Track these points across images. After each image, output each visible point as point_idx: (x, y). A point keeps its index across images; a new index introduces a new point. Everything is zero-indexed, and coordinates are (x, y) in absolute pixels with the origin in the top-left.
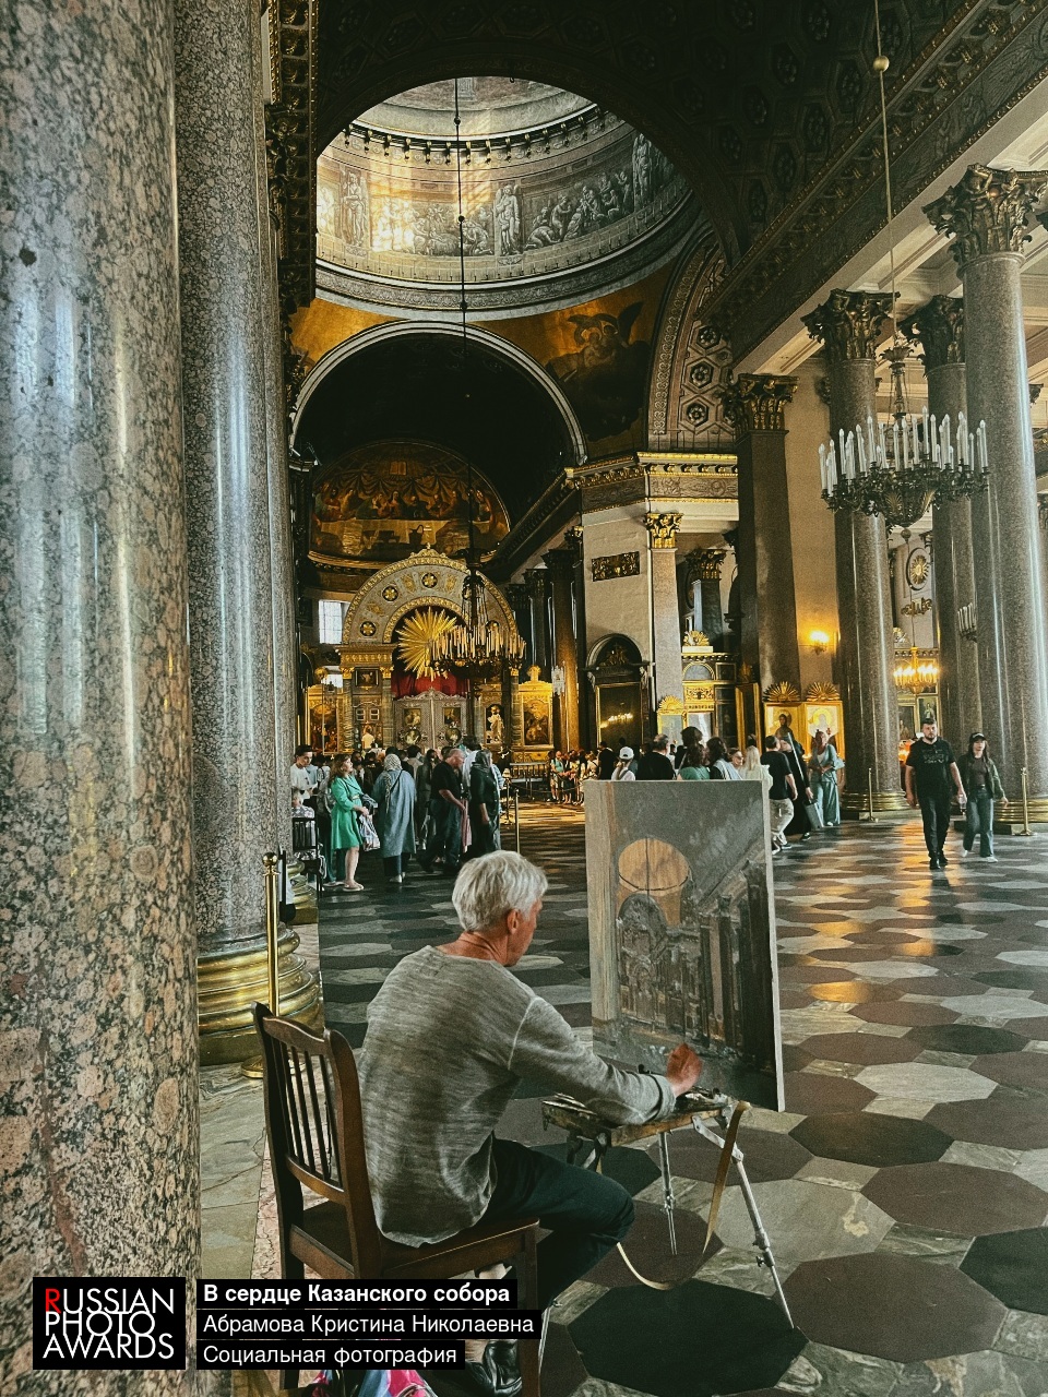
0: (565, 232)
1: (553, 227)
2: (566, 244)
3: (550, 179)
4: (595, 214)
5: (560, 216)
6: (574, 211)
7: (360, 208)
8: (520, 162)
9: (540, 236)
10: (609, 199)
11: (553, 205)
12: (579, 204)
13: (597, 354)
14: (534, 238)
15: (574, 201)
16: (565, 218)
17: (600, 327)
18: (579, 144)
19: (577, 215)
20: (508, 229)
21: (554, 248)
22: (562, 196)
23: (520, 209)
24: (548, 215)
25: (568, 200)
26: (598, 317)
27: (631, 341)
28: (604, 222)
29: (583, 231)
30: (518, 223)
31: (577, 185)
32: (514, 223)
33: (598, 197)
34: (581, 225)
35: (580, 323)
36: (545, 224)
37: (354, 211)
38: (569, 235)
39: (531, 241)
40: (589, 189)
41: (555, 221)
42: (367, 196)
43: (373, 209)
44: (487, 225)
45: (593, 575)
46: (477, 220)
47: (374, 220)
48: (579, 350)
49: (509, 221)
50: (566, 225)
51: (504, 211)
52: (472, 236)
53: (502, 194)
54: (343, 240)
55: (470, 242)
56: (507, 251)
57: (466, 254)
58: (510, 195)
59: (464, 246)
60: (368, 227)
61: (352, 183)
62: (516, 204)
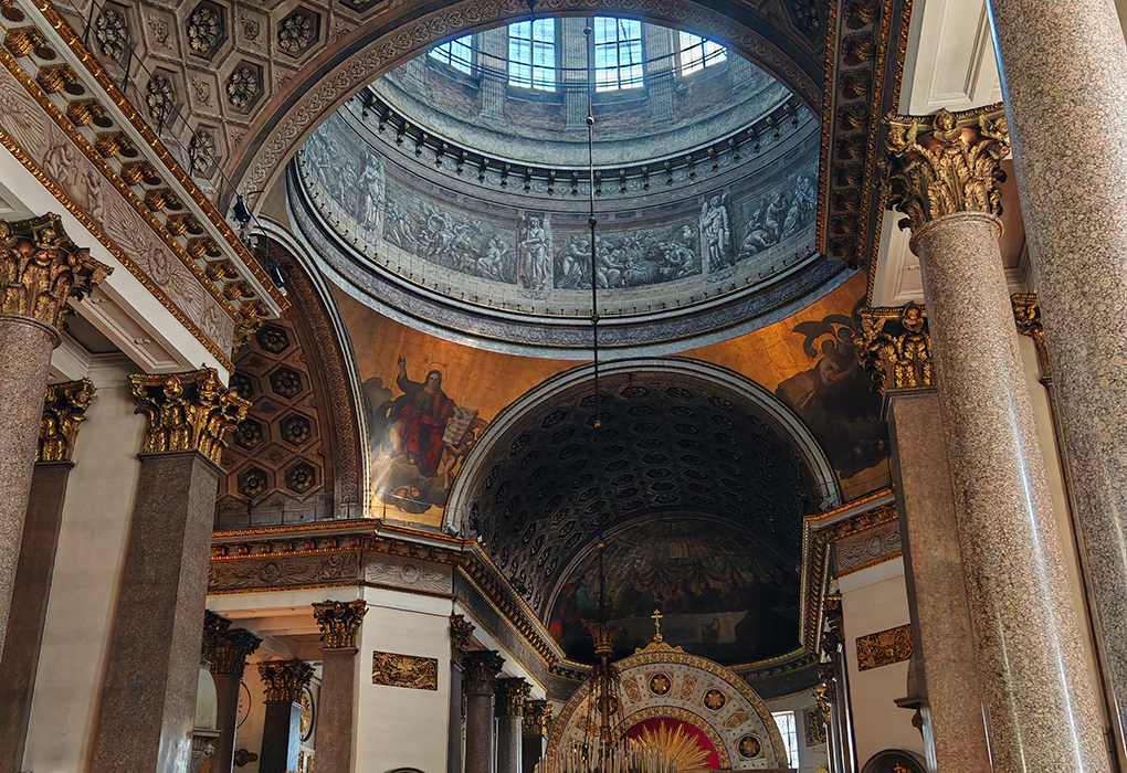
1: (768, 229)
3: (762, 179)
7: (541, 250)
8: (727, 169)
9: (754, 242)
14: (747, 246)
16: (780, 216)
18: (790, 134)
20: (716, 242)
22: (775, 194)
23: (729, 218)
24: (762, 218)
26: (828, 320)
30: (727, 233)
32: (723, 236)
35: (807, 333)
36: (759, 228)
37: (535, 255)
39: (744, 250)
41: (769, 222)
42: (551, 238)
43: (558, 249)
44: (692, 244)
45: (860, 662)
46: (681, 240)
47: (558, 261)
49: (717, 234)
50: (781, 223)
51: (711, 224)
52: (675, 258)
53: (709, 207)
54: (520, 285)
55: (673, 265)
56: (717, 266)
57: (669, 279)
58: (717, 207)
59: (666, 271)
60: (552, 270)
61: (533, 227)
62: (725, 215)
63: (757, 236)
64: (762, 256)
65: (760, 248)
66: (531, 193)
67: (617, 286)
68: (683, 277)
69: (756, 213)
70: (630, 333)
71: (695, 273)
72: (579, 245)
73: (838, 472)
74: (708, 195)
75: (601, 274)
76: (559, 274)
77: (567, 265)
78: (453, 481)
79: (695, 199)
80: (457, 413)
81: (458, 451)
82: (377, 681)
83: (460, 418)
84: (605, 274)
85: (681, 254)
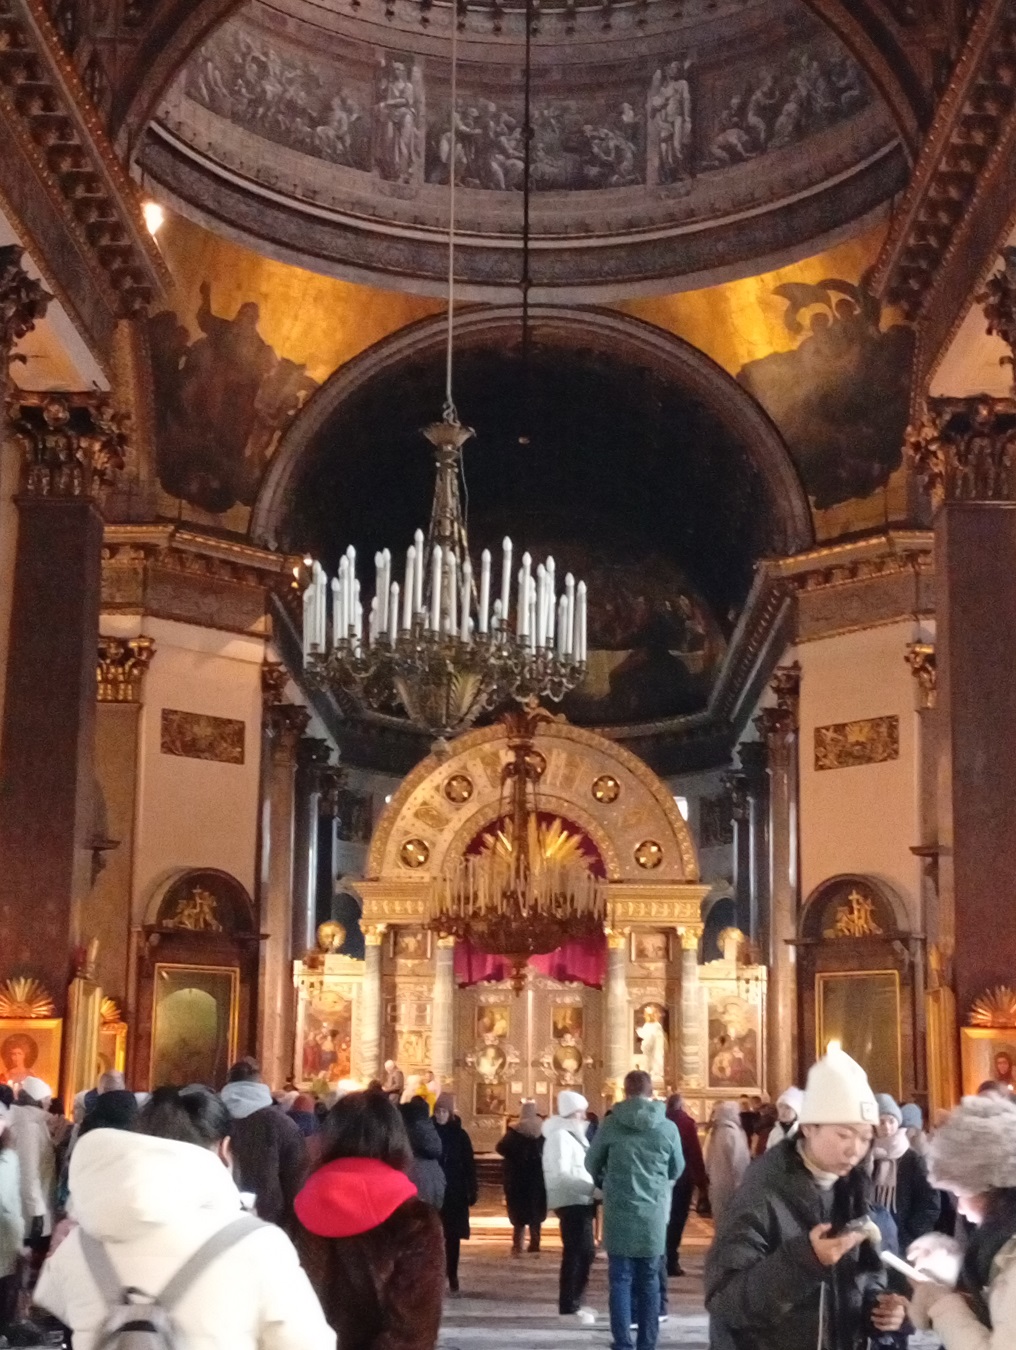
1: (750, 130)
2: (772, 156)
3: (748, 47)
4: (822, 102)
5: (762, 111)
6: (785, 99)
7: (408, 119)
10: (843, 74)
11: (750, 91)
12: (795, 86)
13: (826, 352)
14: (716, 151)
15: (786, 83)
17: (827, 301)
19: (791, 107)
20: (671, 136)
21: (750, 166)
22: (767, 77)
23: (694, 102)
24: (742, 110)
25: (776, 80)
26: (826, 285)
27: (883, 329)
28: (834, 115)
29: (800, 131)
30: (689, 126)
31: (792, 53)
32: (681, 127)
33: (826, 73)
34: (798, 124)
35: (791, 297)
36: (736, 125)
37: (399, 126)
38: (776, 142)
39: (712, 157)
40: (811, 59)
41: (753, 119)
42: (423, 99)
43: (432, 119)
44: (635, 133)
45: (817, 759)
46: (618, 125)
47: (433, 137)
48: (795, 346)
49: (673, 124)
50: (770, 124)
51: (664, 106)
52: (607, 153)
53: (664, 78)
54: (374, 175)
55: (603, 164)
56: (669, 174)
57: (596, 184)
58: (676, 79)
59: (594, 171)
60: (423, 154)
61: (396, 78)
62: (686, 95)
63: (733, 137)
64: (736, 172)
65: (735, 158)
66: (396, 23)
67: (518, 187)
68: (617, 185)
69: (735, 101)
71: (633, 182)
72: (464, 116)
73: (812, 499)
74: (664, 60)
75: (495, 166)
76: (433, 161)
77: (445, 146)
78: (267, 466)
79: (642, 61)
81: (275, 423)
82: (168, 748)
84: (502, 165)
85: (617, 147)
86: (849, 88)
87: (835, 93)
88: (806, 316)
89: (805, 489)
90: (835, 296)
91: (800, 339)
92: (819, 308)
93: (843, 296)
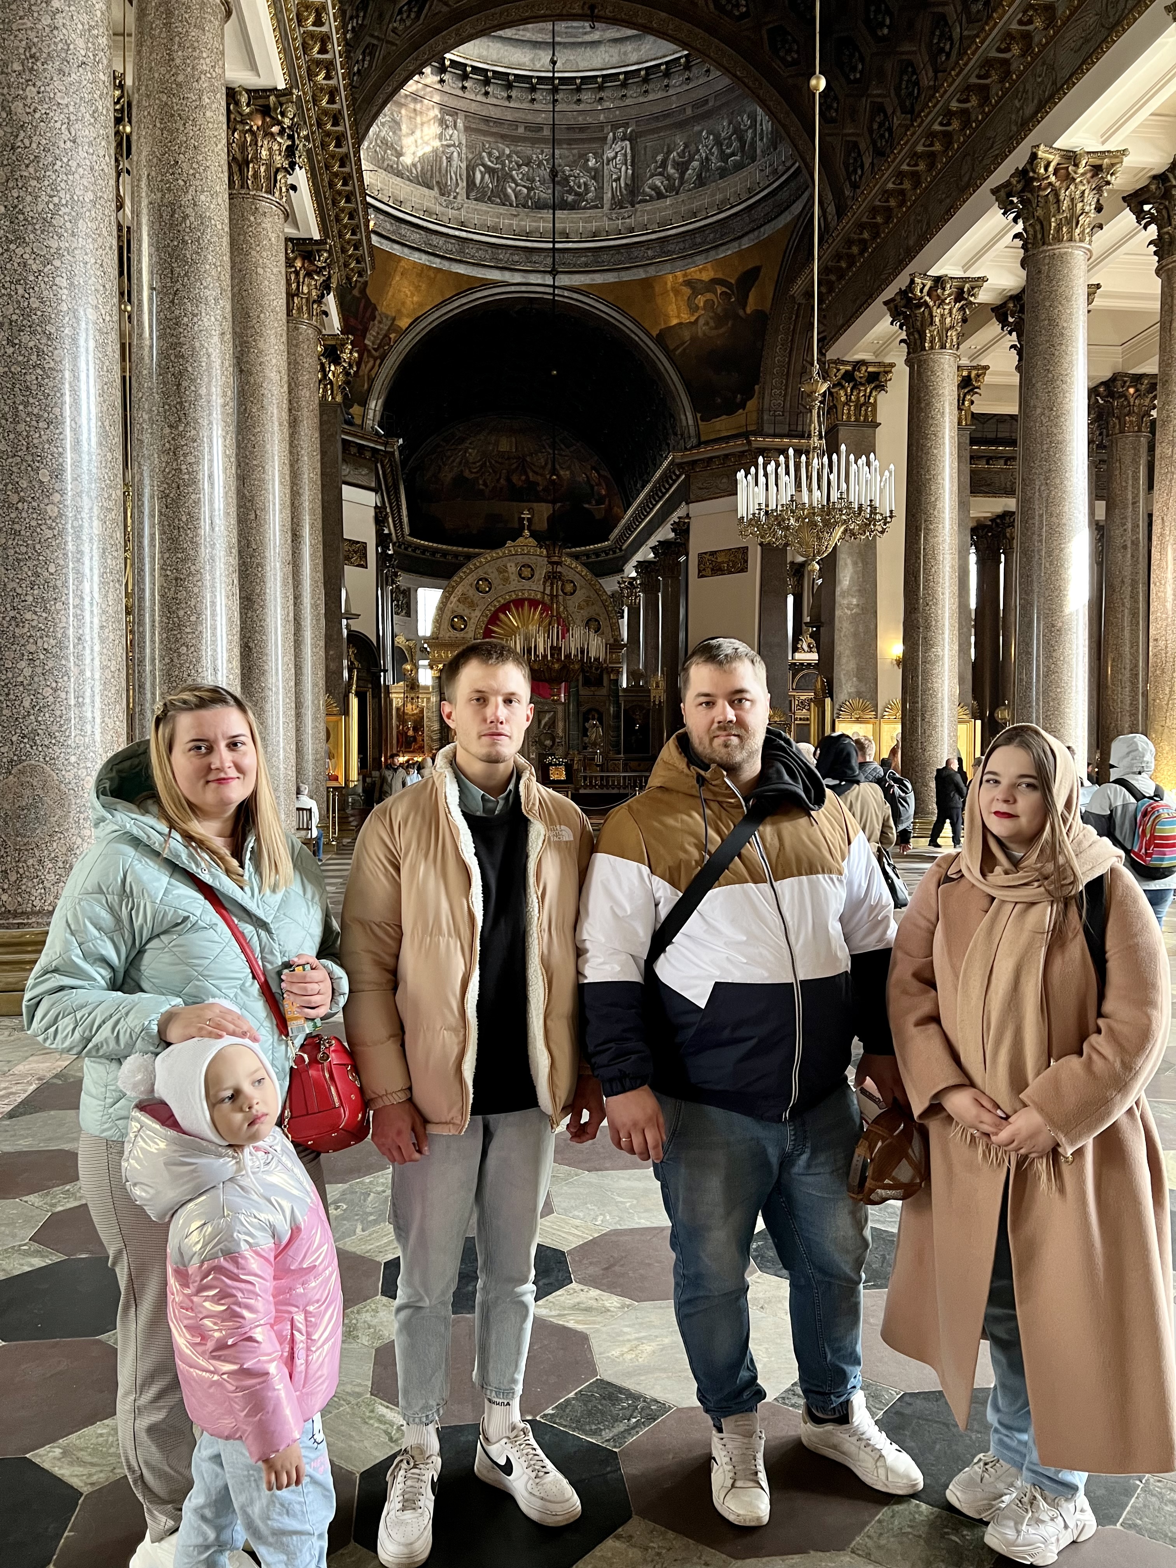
0: (682, 183)
2: (682, 196)
3: (668, 122)
4: (715, 163)
5: (677, 165)
6: (691, 159)
7: (455, 154)
8: (636, 101)
9: (654, 188)
10: (729, 146)
11: (669, 152)
12: (698, 151)
13: (712, 324)
14: (647, 190)
15: (693, 148)
16: (682, 167)
17: (715, 293)
18: (701, 81)
19: (695, 164)
20: (618, 179)
21: (668, 201)
22: (680, 141)
23: (633, 156)
24: (664, 164)
25: (686, 146)
26: (714, 281)
27: (748, 311)
28: (723, 173)
29: (701, 182)
30: (630, 172)
31: (697, 128)
32: (626, 172)
33: (718, 142)
34: (699, 176)
35: (693, 288)
36: (661, 174)
37: (449, 159)
38: (686, 186)
39: (644, 194)
40: (709, 133)
41: (671, 170)
42: (464, 142)
43: (470, 156)
44: (596, 175)
45: (699, 571)
46: (585, 167)
47: (471, 169)
48: (693, 319)
49: (620, 169)
50: (682, 174)
51: (615, 157)
52: (579, 187)
53: (614, 138)
54: (435, 192)
55: (577, 194)
56: (618, 204)
57: (572, 207)
58: (623, 140)
59: (571, 198)
60: (464, 177)
61: (447, 127)
62: (628, 151)
63: (657, 181)
64: (659, 204)
65: (660, 196)
66: (446, 88)
67: (524, 207)
68: (585, 208)
69: (660, 158)
70: (535, 258)
71: (596, 207)
72: (490, 154)
75: (509, 190)
76: (471, 184)
77: (478, 176)
78: (372, 382)
79: (601, 127)
80: (378, 318)
81: (377, 354)
83: (380, 322)
84: (514, 191)
85: (585, 184)
86: (733, 154)
87: (724, 157)
88: (701, 300)
89: (695, 409)
90: (719, 289)
91: (697, 315)
92: (709, 296)
93: (724, 289)
